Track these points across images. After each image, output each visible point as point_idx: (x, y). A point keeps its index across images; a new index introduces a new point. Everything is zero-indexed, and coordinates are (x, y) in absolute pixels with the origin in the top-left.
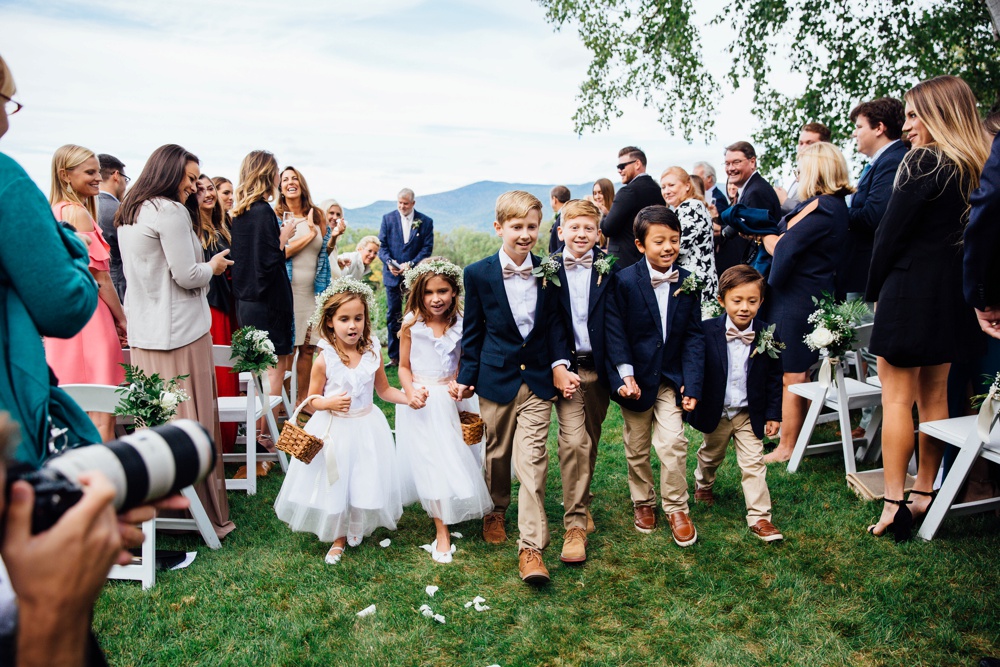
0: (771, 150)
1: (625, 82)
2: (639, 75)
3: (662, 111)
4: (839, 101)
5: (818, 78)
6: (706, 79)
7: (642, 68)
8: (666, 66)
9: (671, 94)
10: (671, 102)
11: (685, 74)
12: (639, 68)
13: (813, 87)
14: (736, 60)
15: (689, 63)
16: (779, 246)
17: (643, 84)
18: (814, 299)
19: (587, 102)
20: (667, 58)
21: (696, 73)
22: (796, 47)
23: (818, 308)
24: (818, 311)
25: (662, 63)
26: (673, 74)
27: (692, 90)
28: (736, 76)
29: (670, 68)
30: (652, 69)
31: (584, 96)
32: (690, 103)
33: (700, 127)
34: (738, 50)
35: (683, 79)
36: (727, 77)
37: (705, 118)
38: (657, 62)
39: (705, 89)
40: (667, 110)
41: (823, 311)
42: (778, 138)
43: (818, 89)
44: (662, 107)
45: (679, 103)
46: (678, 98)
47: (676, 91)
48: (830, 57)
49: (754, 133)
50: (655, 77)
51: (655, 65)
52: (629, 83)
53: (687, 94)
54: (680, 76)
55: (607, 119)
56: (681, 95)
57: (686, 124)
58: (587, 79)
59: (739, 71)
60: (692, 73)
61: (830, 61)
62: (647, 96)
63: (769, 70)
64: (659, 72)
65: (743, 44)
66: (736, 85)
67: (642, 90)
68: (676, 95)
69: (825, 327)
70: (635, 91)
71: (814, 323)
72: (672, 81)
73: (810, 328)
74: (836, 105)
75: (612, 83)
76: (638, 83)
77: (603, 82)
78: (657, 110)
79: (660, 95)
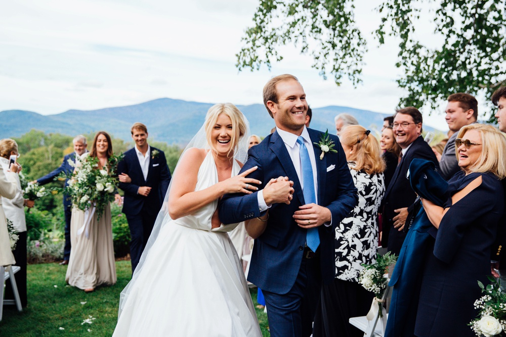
0: (414, 93)
1: (285, 31)
2: (297, 26)
3: (317, 58)
4: (472, 60)
5: (453, 39)
6: (355, 34)
7: (301, 21)
8: (322, 20)
9: (326, 44)
10: (325, 51)
11: (338, 28)
12: (299, 20)
13: (449, 47)
14: (384, 20)
15: (343, 19)
16: (445, 220)
17: (301, 34)
18: (480, 284)
19: (251, 44)
20: (323, 13)
21: (348, 28)
22: (440, 12)
23: (485, 293)
24: (485, 297)
25: (318, 17)
26: (328, 27)
27: (344, 42)
28: (382, 33)
29: (325, 22)
30: (310, 22)
31: (249, 39)
32: (341, 54)
33: (349, 74)
34: (386, 10)
35: (337, 32)
36: (374, 33)
37: (354, 67)
38: (315, 16)
39: (354, 42)
40: (322, 58)
41: (490, 298)
42: (420, 84)
43: (453, 48)
44: (317, 55)
45: (332, 52)
46: (331, 48)
47: (330, 42)
48: (463, 22)
49: (399, 78)
50: (313, 28)
51: (313, 18)
52: (289, 32)
53: (339, 45)
54: (334, 30)
55: (268, 61)
56: (334, 46)
57: (337, 70)
58: (253, 25)
59: (387, 29)
60: (344, 28)
61: (463, 26)
62: (305, 45)
63: (414, 30)
64: (316, 24)
65: (391, 7)
66: (382, 41)
67: (300, 38)
68: (330, 46)
69: (492, 315)
70: (293, 39)
71: (480, 310)
72: (327, 33)
73: (477, 315)
74: (470, 63)
75: (273, 29)
76: (297, 33)
77: (266, 29)
78: (313, 57)
79: (315, 44)
